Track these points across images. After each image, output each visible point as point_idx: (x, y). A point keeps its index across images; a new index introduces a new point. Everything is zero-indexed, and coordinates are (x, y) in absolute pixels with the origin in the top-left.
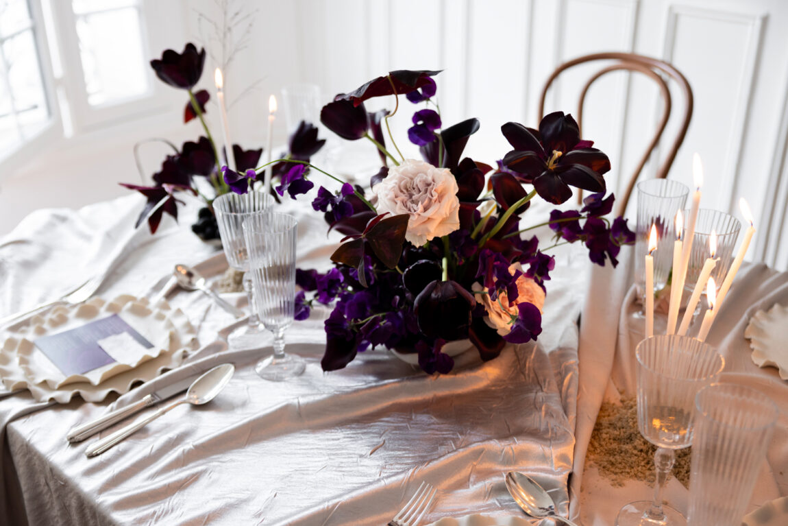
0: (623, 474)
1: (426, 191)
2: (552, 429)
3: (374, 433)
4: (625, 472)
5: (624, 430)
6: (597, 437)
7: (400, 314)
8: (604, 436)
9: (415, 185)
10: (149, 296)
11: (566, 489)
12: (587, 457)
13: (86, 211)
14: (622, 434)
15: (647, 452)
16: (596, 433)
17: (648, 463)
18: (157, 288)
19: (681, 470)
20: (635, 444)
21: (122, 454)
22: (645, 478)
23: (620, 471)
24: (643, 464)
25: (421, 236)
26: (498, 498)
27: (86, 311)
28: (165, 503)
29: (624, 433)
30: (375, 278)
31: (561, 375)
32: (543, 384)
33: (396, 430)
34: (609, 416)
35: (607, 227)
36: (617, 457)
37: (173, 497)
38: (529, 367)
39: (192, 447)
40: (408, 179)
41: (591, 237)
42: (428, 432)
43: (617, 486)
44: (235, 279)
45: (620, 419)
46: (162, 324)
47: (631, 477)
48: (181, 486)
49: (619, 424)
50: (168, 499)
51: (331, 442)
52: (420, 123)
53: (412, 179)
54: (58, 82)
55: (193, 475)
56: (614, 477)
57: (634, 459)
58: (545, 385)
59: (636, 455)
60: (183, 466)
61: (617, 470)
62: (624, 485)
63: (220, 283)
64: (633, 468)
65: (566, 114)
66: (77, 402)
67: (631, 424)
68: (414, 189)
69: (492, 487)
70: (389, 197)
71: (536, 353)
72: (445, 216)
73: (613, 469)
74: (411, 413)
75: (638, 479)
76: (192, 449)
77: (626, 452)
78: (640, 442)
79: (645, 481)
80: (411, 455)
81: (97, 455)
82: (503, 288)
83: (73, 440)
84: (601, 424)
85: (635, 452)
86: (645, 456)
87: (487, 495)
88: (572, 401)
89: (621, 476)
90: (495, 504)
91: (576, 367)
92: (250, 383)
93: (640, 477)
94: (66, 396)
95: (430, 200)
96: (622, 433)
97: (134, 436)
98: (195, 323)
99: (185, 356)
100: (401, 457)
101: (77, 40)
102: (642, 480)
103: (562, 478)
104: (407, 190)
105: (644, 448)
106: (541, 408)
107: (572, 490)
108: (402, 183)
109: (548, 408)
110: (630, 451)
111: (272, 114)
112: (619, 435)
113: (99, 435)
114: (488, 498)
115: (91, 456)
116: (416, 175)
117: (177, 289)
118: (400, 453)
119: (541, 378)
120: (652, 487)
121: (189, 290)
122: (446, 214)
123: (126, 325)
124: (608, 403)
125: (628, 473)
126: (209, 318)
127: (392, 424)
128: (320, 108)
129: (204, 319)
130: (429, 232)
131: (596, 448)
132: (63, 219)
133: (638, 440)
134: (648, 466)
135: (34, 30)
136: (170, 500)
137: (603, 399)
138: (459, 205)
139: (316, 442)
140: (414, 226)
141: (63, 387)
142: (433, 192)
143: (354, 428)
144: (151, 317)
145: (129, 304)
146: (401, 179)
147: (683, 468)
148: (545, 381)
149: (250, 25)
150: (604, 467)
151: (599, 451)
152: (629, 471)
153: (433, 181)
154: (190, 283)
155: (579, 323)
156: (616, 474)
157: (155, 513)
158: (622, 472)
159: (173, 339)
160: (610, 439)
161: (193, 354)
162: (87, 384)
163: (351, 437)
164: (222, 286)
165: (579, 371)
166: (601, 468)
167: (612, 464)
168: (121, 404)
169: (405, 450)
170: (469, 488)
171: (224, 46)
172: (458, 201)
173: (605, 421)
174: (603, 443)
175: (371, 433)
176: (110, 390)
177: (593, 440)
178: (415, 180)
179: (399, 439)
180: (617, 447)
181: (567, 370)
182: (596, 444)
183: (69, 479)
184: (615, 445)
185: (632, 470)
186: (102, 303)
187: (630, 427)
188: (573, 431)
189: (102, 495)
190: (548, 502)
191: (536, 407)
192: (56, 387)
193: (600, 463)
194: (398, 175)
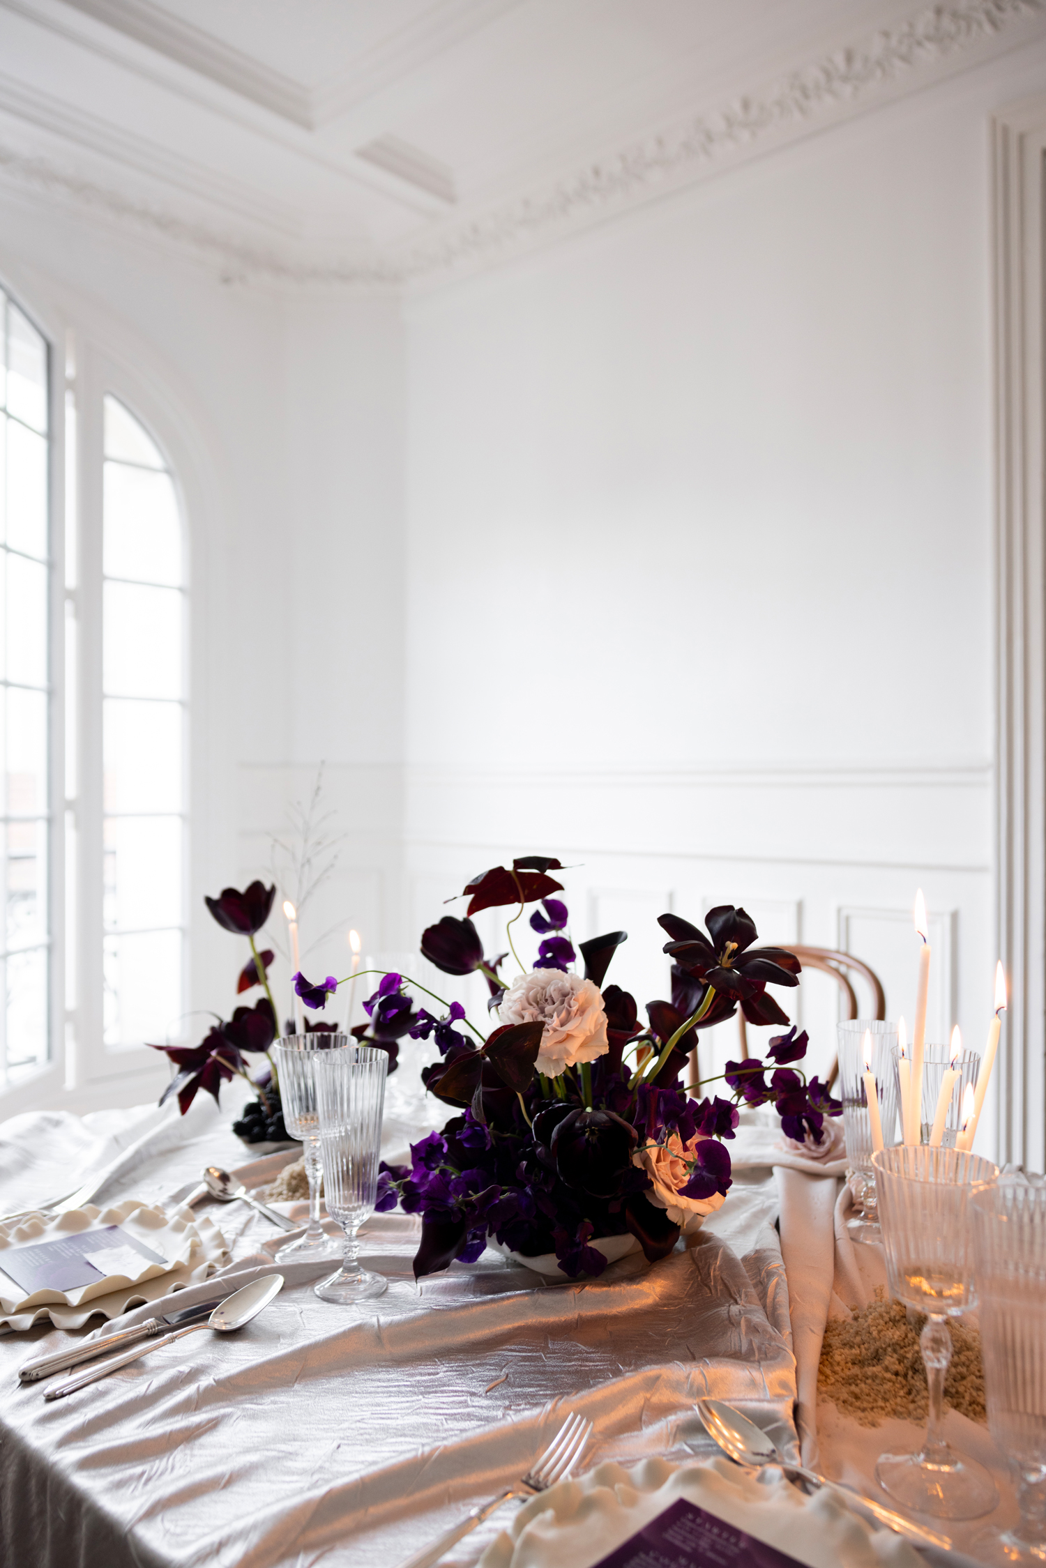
0: (875, 1410)
1: (562, 1002)
2: (759, 1349)
3: (490, 1365)
4: (877, 1407)
5: (866, 1345)
6: (826, 1363)
7: (528, 1190)
8: (838, 1358)
9: (547, 995)
10: (166, 1205)
11: (792, 1422)
12: (818, 1389)
13: (88, 1118)
14: (864, 1352)
15: (905, 1376)
16: (825, 1357)
17: (909, 1393)
18: (177, 1198)
19: (961, 1400)
20: (886, 1363)
21: (101, 1395)
22: (909, 1414)
23: (870, 1406)
24: (902, 1393)
25: (557, 1061)
26: (690, 1442)
27: (73, 1222)
28: (161, 1459)
29: (867, 1349)
30: (492, 1145)
31: (762, 1286)
32: (737, 1297)
33: (523, 1361)
34: (839, 1334)
35: (802, 1084)
36: (863, 1385)
37: (176, 1452)
38: (714, 1276)
39: (213, 1382)
40: (539, 988)
41: (782, 1096)
42: (573, 1363)
43: (869, 1425)
44: (289, 1184)
45: (857, 1333)
46: (181, 1236)
47: (887, 1414)
48: (189, 1436)
49: (858, 1339)
50: (167, 1455)
51: (427, 1378)
52: (549, 955)
53: (543, 988)
54: (69, 1016)
55: (210, 1421)
56: (861, 1414)
57: (888, 1386)
58: (740, 1296)
59: (890, 1380)
60: (196, 1409)
61: (865, 1405)
62: (880, 1425)
63: (267, 1192)
64: (888, 1401)
65: (737, 908)
66: (43, 1328)
67: (875, 1333)
68: (546, 1000)
69: (678, 1426)
70: (513, 1009)
71: (722, 1259)
72: (589, 1034)
73: (858, 1404)
74: (546, 1339)
75: (899, 1417)
76: (212, 1385)
77: (874, 1377)
78: (892, 1360)
79: (909, 1420)
80: (548, 1392)
81: (63, 1396)
82: (673, 1127)
83: (27, 1378)
84: (830, 1346)
85: (888, 1375)
86: (904, 1382)
87: (671, 1438)
88: (784, 1311)
89: (873, 1414)
90: (684, 1451)
91: (782, 1271)
92: (304, 1306)
93: (901, 1413)
94: (27, 1321)
95: (569, 1013)
96: (863, 1350)
97: (122, 1372)
98: (229, 1236)
99: (210, 1273)
100: (534, 1396)
101: (102, 979)
102: (905, 1418)
103: (784, 1409)
104: (537, 1003)
105: (900, 1368)
106: (739, 1324)
107: (803, 1424)
108: (531, 993)
109: (748, 1321)
110: (880, 1375)
111: (356, 954)
112: (860, 1355)
113: (69, 1370)
114: (673, 1444)
115: (51, 1398)
116: (548, 983)
117: (207, 1200)
118: (531, 1390)
119: (733, 1289)
120: (922, 1427)
121: (224, 1202)
122: (590, 1032)
123: (129, 1236)
124: (835, 1322)
125: (882, 1408)
126: (248, 1232)
127: (518, 1354)
128: (421, 932)
129: (242, 1233)
130: (568, 1053)
131: (827, 1377)
132: (57, 1123)
133: (888, 1358)
134: (911, 1397)
135: (50, 949)
136: (171, 1454)
137: (828, 1317)
138: (607, 1021)
139: (405, 1378)
140: (548, 1045)
141: (24, 1309)
142: (572, 1002)
143: (461, 1359)
144: (166, 1229)
145: (136, 1212)
146: (529, 989)
147: (963, 1397)
148: (739, 1292)
149: (336, 857)
150: (844, 1402)
151: (833, 1380)
152: (883, 1405)
153: (572, 989)
154: (224, 1191)
155: (777, 1226)
156: (864, 1410)
157: (143, 1474)
158: (872, 1409)
159: (194, 1254)
160: (847, 1363)
161: (220, 1269)
162: (63, 1306)
163: (457, 1371)
164: (271, 1195)
165: (787, 1276)
166: (840, 1402)
167: (857, 1397)
168: (109, 1330)
169: (539, 1386)
170: (642, 1429)
171: (300, 881)
172: (606, 1016)
173: (835, 1341)
174: (837, 1368)
175: (487, 1364)
176: (93, 1311)
177: (821, 1366)
178: (548, 989)
179: (529, 1373)
180: (859, 1372)
181: (770, 1275)
182: (828, 1372)
183: (12, 1429)
184: (856, 1370)
185: (888, 1404)
186: (96, 1214)
187: (874, 1339)
188: (791, 1347)
189: (61, 1449)
190: (767, 1446)
191: (732, 1323)
192: (13, 1310)
193: (837, 1396)
194: (525, 985)
